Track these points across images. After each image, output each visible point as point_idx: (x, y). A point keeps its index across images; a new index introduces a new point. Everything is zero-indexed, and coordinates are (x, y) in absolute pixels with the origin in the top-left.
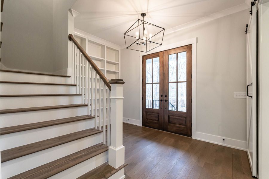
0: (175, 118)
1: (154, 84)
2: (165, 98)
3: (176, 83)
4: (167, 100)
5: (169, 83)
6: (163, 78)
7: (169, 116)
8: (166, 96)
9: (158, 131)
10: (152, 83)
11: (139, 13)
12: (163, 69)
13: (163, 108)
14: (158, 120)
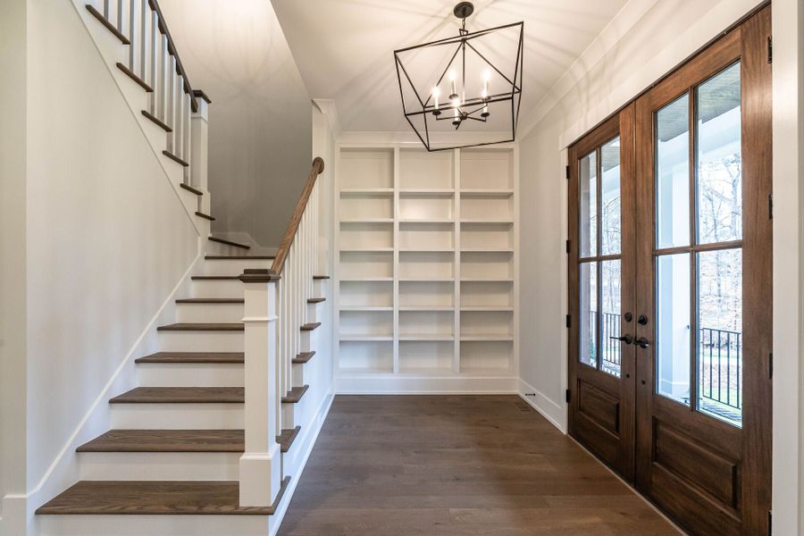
0: (685, 446)
1: (605, 263)
2: (642, 332)
3: (687, 255)
4: (650, 339)
5: (656, 253)
6: (633, 231)
7: (655, 423)
8: (643, 321)
9: (613, 478)
10: (599, 259)
11: (444, 14)
12: (632, 187)
13: (632, 374)
14: (617, 429)
